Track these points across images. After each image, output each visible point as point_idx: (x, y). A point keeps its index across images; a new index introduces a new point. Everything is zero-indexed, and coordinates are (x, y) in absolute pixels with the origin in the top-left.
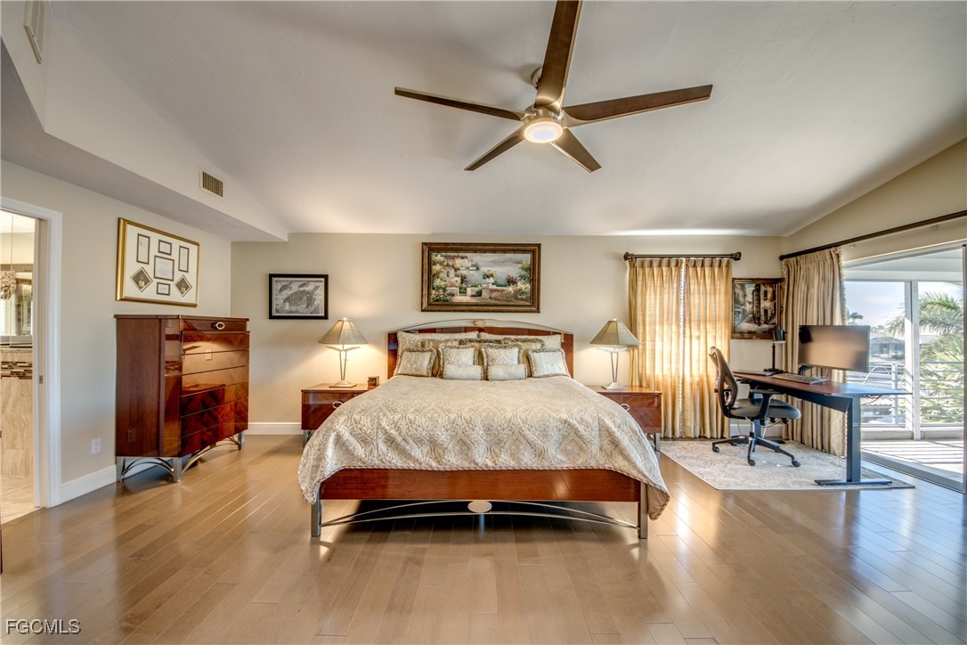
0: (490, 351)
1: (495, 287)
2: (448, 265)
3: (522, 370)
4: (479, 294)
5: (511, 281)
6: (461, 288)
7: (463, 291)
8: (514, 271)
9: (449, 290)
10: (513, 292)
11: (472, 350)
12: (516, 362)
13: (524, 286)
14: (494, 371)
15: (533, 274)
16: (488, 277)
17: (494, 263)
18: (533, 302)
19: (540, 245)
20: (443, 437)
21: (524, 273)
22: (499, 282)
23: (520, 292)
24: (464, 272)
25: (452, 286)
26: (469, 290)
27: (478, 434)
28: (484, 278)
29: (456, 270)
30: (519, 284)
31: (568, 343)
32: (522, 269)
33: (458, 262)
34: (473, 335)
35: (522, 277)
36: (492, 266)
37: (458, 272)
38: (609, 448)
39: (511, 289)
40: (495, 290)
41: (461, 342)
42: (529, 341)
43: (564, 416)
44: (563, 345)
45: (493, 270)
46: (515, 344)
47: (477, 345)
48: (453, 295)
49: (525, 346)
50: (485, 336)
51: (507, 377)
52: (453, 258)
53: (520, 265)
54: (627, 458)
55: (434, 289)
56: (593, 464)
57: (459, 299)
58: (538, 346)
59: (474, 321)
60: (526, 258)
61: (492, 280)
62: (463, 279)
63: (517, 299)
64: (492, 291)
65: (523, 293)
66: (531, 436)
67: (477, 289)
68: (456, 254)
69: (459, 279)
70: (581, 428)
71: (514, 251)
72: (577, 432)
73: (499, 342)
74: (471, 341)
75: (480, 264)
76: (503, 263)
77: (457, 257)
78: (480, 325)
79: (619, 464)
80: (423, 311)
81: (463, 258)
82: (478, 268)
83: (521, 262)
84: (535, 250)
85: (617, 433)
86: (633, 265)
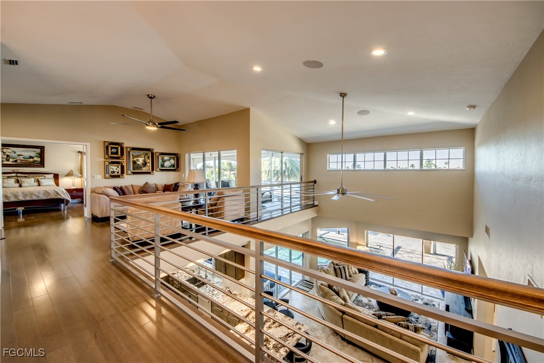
0: (22, 179)
3: (36, 184)
4: (16, 161)
5: (31, 157)
6: (6, 159)
7: (8, 160)
8: (33, 154)
11: (14, 179)
12: (33, 182)
13: (39, 159)
14: (23, 185)
15: (42, 155)
16: (20, 156)
17: (23, 151)
18: (42, 164)
19: (44, 147)
21: (37, 155)
22: (25, 157)
23: (36, 161)
24: (8, 154)
26: (11, 160)
28: (18, 156)
30: (35, 158)
31: (56, 177)
32: (36, 153)
34: (14, 175)
35: (36, 156)
38: (56, 194)
39: (31, 160)
40: (24, 160)
41: (8, 177)
42: (39, 176)
43: (44, 190)
44: (54, 177)
45: (22, 153)
46: (33, 177)
47: (16, 178)
49: (37, 178)
50: (19, 175)
51: (30, 186)
54: (60, 195)
56: (52, 198)
58: (43, 177)
59: (14, 170)
60: (38, 151)
61: (22, 157)
62: (8, 156)
63: (34, 163)
64: (22, 160)
67: (14, 159)
69: (6, 156)
70: (49, 192)
71: (33, 148)
72: (48, 192)
73: (26, 176)
74: (13, 176)
75: (16, 151)
76: (27, 151)
78: (16, 171)
79: (59, 197)
81: (7, 149)
82: (15, 153)
83: (35, 151)
84: (42, 148)
85: (58, 192)
86: (81, 155)
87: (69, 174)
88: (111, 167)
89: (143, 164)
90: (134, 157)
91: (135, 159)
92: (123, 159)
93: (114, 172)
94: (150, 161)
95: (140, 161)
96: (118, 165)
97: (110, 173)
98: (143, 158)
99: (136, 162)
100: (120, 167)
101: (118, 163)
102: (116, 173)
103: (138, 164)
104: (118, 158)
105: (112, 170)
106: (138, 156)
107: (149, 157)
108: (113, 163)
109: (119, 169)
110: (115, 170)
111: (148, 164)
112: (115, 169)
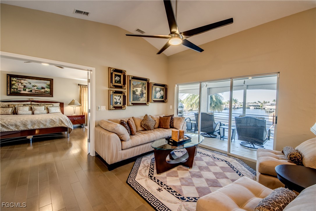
0: (35, 107)
1: (37, 89)
2: (18, 82)
3: (46, 111)
4: (31, 91)
5: (43, 88)
6: (23, 89)
7: (25, 90)
8: (44, 85)
9: (19, 89)
10: (44, 91)
11: (28, 107)
12: (44, 110)
13: (49, 90)
14: (35, 112)
15: (51, 86)
16: (34, 86)
17: (37, 83)
18: (51, 94)
19: (52, 79)
20: (19, 124)
21: (47, 86)
22: (38, 88)
23: (46, 91)
24: (25, 84)
25: (20, 88)
26: (27, 90)
27: (29, 122)
28: (33, 87)
29: (22, 83)
30: (46, 89)
31: (62, 105)
32: (47, 85)
33: (22, 81)
34: (29, 103)
35: (47, 87)
36: (36, 83)
37: (22, 84)
38: (61, 123)
39: (43, 90)
40: (37, 90)
41: (24, 105)
42: (48, 104)
43: (51, 118)
44: (60, 106)
45: (36, 84)
46: (43, 105)
47: (30, 106)
48: (21, 91)
49: (46, 106)
50: (33, 103)
51: (40, 113)
52: (20, 80)
53: (46, 84)
54: (64, 124)
55: (12, 89)
56: (57, 126)
57: (23, 92)
58: (51, 106)
59: (29, 99)
60: (49, 82)
61: (36, 87)
62: (25, 86)
63: (45, 93)
64: (36, 90)
65: (47, 92)
66: (42, 122)
67: (30, 90)
68: (22, 79)
69: (23, 86)
70: (55, 120)
71: (44, 80)
73: (38, 105)
74: (28, 104)
75: (31, 82)
76: (40, 83)
77: (22, 80)
78: (31, 100)
80: (7, 95)
81: (24, 80)
82: (30, 84)
83: (46, 83)
84: (51, 80)
85: (63, 120)
86: (80, 87)
87: (72, 103)
88: (115, 97)
89: (140, 95)
90: (134, 87)
91: (135, 89)
92: (125, 89)
93: (117, 103)
94: (145, 91)
95: (139, 90)
96: (120, 95)
97: (114, 103)
98: (141, 89)
99: (135, 92)
100: (122, 97)
101: (121, 92)
102: (118, 104)
103: (137, 95)
104: (120, 87)
105: (115, 100)
106: (137, 86)
107: (145, 87)
108: (116, 92)
109: (122, 100)
110: (118, 101)
111: (144, 95)
112: (118, 99)
